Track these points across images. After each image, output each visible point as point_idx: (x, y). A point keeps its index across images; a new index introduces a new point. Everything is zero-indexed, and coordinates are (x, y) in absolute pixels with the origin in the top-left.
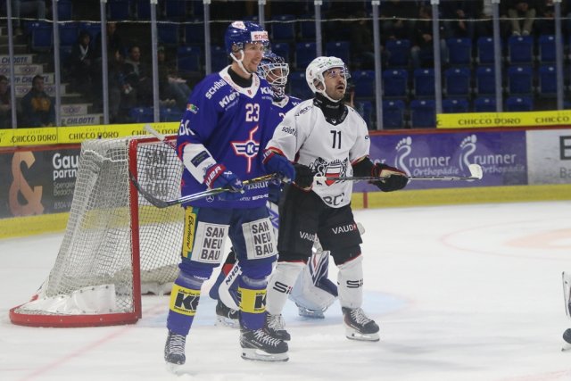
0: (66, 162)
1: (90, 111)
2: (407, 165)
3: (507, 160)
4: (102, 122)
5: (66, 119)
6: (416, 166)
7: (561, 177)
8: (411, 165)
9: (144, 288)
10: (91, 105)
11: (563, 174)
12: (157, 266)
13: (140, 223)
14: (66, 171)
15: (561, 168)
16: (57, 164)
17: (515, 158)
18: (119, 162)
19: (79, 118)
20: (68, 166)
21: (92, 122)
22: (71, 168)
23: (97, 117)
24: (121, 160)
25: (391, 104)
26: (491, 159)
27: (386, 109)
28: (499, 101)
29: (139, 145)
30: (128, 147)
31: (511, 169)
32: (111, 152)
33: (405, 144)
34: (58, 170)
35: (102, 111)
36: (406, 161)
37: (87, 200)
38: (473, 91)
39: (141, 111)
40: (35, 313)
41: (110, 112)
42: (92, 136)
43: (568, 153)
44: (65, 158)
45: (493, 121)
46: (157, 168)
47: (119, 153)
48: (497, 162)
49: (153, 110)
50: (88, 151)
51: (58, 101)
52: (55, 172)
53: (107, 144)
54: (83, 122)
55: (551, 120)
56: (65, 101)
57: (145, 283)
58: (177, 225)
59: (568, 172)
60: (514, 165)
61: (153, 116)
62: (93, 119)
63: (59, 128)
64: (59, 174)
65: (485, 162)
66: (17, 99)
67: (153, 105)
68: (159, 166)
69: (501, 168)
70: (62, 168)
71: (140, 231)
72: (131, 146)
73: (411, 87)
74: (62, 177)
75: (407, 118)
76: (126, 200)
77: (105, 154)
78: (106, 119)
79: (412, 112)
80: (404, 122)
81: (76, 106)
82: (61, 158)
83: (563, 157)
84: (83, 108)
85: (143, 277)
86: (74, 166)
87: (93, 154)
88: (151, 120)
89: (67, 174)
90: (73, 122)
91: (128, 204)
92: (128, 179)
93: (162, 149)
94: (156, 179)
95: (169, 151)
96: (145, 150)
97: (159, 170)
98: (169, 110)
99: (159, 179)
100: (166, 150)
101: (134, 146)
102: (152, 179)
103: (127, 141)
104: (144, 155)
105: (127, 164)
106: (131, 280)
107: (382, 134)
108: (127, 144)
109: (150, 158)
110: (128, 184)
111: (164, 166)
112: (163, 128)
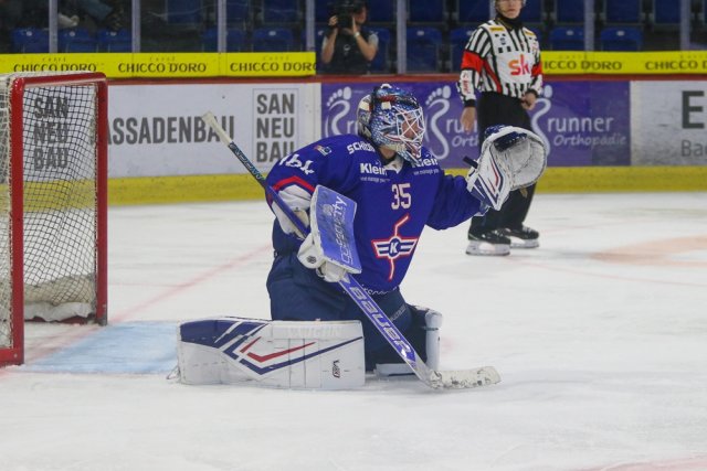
2: (442, 130)
3: (600, 126)
6: (457, 131)
7: (683, 155)
8: (448, 130)
9: (28, 312)
11: (686, 151)
12: (49, 277)
13: (25, 209)
15: (683, 141)
17: (612, 123)
25: (421, 33)
26: (574, 124)
27: (412, 41)
28: (589, 34)
29: (27, 87)
30: (10, 89)
31: (604, 141)
33: (441, 97)
36: (441, 123)
38: (549, 17)
39: (29, 34)
43: (694, 117)
45: (579, 65)
46: (54, 124)
48: (583, 129)
49: (48, 32)
55: (669, 65)
57: (30, 303)
58: (82, 214)
59: (693, 148)
60: (609, 134)
65: (564, 129)
67: (47, 25)
68: (51, 120)
69: (588, 138)
71: (26, 221)
72: (13, 87)
73: (452, 9)
75: (445, 57)
76: (5, 174)
79: (452, 46)
80: (440, 62)
83: (686, 124)
85: (28, 294)
91: (8, 178)
92: (8, 139)
93: (62, 95)
94: (49, 141)
95: (73, 97)
96: (35, 97)
97: (56, 127)
98: (72, 34)
99: (55, 142)
100: (68, 96)
101: (18, 88)
102: (43, 141)
103: (9, 80)
104: (33, 104)
105: (8, 116)
106: (9, 296)
107: (405, 80)
108: (8, 84)
109: (41, 109)
110: (9, 147)
111: (62, 120)
112: (62, 62)
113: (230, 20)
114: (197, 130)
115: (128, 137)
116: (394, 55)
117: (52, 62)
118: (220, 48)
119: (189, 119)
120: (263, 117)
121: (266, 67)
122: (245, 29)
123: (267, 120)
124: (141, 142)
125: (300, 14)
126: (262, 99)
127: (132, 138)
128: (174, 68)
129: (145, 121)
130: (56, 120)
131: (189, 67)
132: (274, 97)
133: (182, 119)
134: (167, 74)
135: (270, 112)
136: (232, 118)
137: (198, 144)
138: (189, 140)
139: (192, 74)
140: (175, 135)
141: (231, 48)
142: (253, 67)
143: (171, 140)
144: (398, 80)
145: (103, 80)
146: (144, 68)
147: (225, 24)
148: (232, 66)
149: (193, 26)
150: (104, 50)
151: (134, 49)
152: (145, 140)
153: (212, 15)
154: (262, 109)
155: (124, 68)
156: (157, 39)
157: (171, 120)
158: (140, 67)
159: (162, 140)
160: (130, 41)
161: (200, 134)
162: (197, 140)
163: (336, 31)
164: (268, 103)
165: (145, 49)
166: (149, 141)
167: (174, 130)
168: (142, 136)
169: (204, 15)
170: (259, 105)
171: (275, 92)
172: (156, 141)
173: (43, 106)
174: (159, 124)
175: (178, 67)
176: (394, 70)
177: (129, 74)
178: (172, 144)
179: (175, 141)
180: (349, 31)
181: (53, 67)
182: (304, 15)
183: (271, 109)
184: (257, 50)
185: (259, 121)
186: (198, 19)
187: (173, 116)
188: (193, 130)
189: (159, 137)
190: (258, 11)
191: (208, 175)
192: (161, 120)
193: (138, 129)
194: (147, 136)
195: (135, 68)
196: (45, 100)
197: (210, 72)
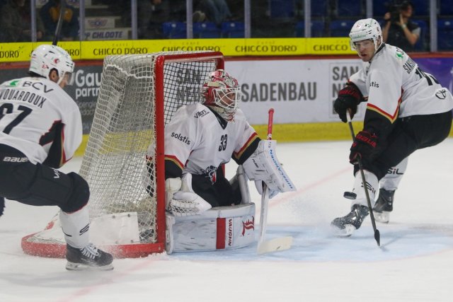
0: (90, 80)
1: (118, 24)
4: (130, 37)
5: (92, 32)
10: (118, 18)
14: (89, 90)
16: (80, 81)
18: (144, 80)
19: (105, 32)
20: (92, 84)
21: (120, 37)
22: (95, 86)
23: (125, 31)
24: (146, 77)
25: (448, 23)
27: (441, 29)
29: (166, 61)
30: (154, 63)
32: (135, 68)
34: (81, 88)
35: (129, 25)
37: (109, 120)
39: (174, 26)
40: (50, 242)
41: (139, 25)
42: (119, 52)
44: (89, 75)
46: (191, 88)
47: (145, 69)
49: (186, 24)
50: (111, 65)
51: (82, 14)
52: (77, 90)
53: (131, 59)
54: (110, 36)
56: (89, 13)
61: (185, 32)
62: (121, 33)
63: (83, 42)
64: (81, 93)
66: (37, 10)
67: (185, 19)
68: (189, 85)
70: (85, 86)
72: (157, 62)
74: (84, 95)
76: (151, 122)
77: (130, 70)
78: (134, 34)
81: (103, 19)
82: (85, 75)
84: (110, 21)
86: (98, 84)
87: (116, 70)
88: (182, 35)
89: (91, 92)
90: (99, 37)
91: (153, 125)
92: (154, 98)
93: (197, 68)
94: (187, 100)
95: (204, 69)
96: (177, 69)
97: (192, 91)
98: (204, 26)
99: (191, 101)
100: (201, 69)
101: (160, 62)
102: (183, 101)
103: (154, 57)
104: (176, 75)
105: (153, 82)
106: (155, 207)
107: (436, 56)
108: (153, 60)
109: (181, 78)
110: (154, 104)
111: (197, 86)
112: (196, 45)
113: (313, 16)
114: (291, 92)
115: (243, 97)
116: (428, 38)
117: (189, 45)
118: (306, 35)
119: (285, 84)
120: (337, 83)
121: (339, 48)
122: (324, 21)
123: (339, 85)
124: (251, 100)
125: (363, 11)
126: (336, 70)
127: (245, 97)
128: (274, 49)
129: (254, 86)
130: (193, 86)
131: (285, 48)
132: (345, 69)
133: (280, 85)
134: (269, 53)
135: (342, 79)
136: (315, 84)
137: (292, 102)
138: (285, 99)
139: (287, 53)
140: (276, 96)
141: (314, 35)
142: (329, 48)
143: (272, 99)
144: (431, 56)
145: (221, 57)
146: (254, 49)
147: (309, 18)
148: (314, 47)
149: (287, 19)
150: (226, 36)
151: (246, 36)
152: (254, 99)
153: (301, 12)
154: (336, 77)
155: (239, 49)
156: (263, 28)
157: (273, 85)
158: (250, 49)
159: (266, 99)
160: (243, 30)
161: (293, 95)
162: (291, 99)
163: (389, 23)
164: (340, 73)
165: (253, 35)
166: (257, 100)
167: (275, 92)
168: (252, 96)
169: (296, 12)
170: (333, 74)
171: (345, 65)
172: (262, 100)
173: (183, 76)
174: (264, 88)
175: (277, 48)
176: (428, 49)
177: (243, 53)
178: (273, 102)
179: (275, 100)
180: (398, 23)
181: (190, 49)
182: (366, 12)
183: (343, 77)
184: (333, 35)
185: (334, 86)
186: (292, 14)
187: (273, 82)
188: (288, 92)
189: (264, 97)
190: (333, 8)
191: (299, 124)
192: (266, 85)
193: (249, 91)
194: (256, 96)
195: (247, 48)
196: (184, 71)
197: (300, 51)
